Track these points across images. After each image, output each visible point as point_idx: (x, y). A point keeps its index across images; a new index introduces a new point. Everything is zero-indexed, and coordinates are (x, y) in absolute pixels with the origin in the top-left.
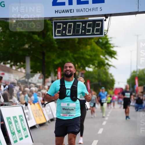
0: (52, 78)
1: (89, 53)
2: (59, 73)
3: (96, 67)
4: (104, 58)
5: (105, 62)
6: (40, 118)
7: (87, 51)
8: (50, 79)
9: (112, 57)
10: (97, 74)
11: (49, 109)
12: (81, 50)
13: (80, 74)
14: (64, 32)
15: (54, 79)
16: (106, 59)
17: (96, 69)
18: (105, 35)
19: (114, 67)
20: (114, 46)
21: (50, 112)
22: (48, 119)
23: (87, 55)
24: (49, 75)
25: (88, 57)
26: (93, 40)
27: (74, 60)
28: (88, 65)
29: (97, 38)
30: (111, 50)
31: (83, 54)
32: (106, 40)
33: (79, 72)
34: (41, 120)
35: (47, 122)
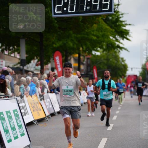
0: (52, 65)
1: (95, 33)
4: (114, 39)
5: (115, 44)
6: (38, 113)
7: (93, 31)
8: (49, 66)
9: (123, 38)
10: (105, 58)
11: (49, 101)
12: (86, 31)
13: (86, 60)
14: (65, 9)
15: (54, 66)
16: (117, 40)
17: (105, 52)
18: (115, 11)
19: (126, 49)
20: (126, 24)
21: (49, 105)
22: (47, 114)
24: (48, 61)
25: (95, 38)
26: (100, 18)
27: (77, 42)
28: (95, 49)
29: (105, 15)
30: (123, 29)
31: (88, 34)
32: (116, 17)
33: (84, 57)
34: (39, 115)
35: (47, 117)
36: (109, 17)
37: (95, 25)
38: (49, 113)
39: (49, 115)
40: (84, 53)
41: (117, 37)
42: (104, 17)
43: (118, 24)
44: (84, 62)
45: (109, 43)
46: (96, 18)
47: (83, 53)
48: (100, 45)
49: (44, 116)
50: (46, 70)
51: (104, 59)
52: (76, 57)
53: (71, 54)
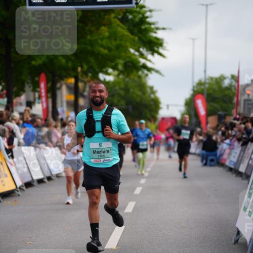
0: (27, 97)
1: (104, 42)
2: (42, 85)
3: (121, 72)
4: (137, 53)
5: (139, 62)
6: (2, 181)
7: (102, 40)
8: (23, 98)
9: (153, 52)
10: (122, 86)
12: (89, 37)
13: (87, 89)
15: (32, 99)
16: (142, 55)
17: (121, 76)
18: (137, 4)
19: (157, 72)
20: (157, 29)
21: (23, 167)
22: (19, 183)
23: (102, 46)
24: (21, 90)
25: (106, 51)
26: (113, 15)
28: (104, 70)
29: (121, 9)
30: (152, 36)
31: (91, 43)
32: (141, 16)
33: (85, 83)
34: (4, 185)
35: (18, 189)
36: (128, 14)
37: (103, 28)
38: (22, 181)
39: (22, 186)
40: (85, 76)
41: (141, 49)
42: (119, 15)
43: (143, 27)
44: (86, 94)
45: (128, 59)
46: (105, 15)
47: (82, 76)
48: (113, 64)
49: (13, 187)
50: (16, 105)
51: (121, 89)
52: (71, 83)
53: (62, 78)
